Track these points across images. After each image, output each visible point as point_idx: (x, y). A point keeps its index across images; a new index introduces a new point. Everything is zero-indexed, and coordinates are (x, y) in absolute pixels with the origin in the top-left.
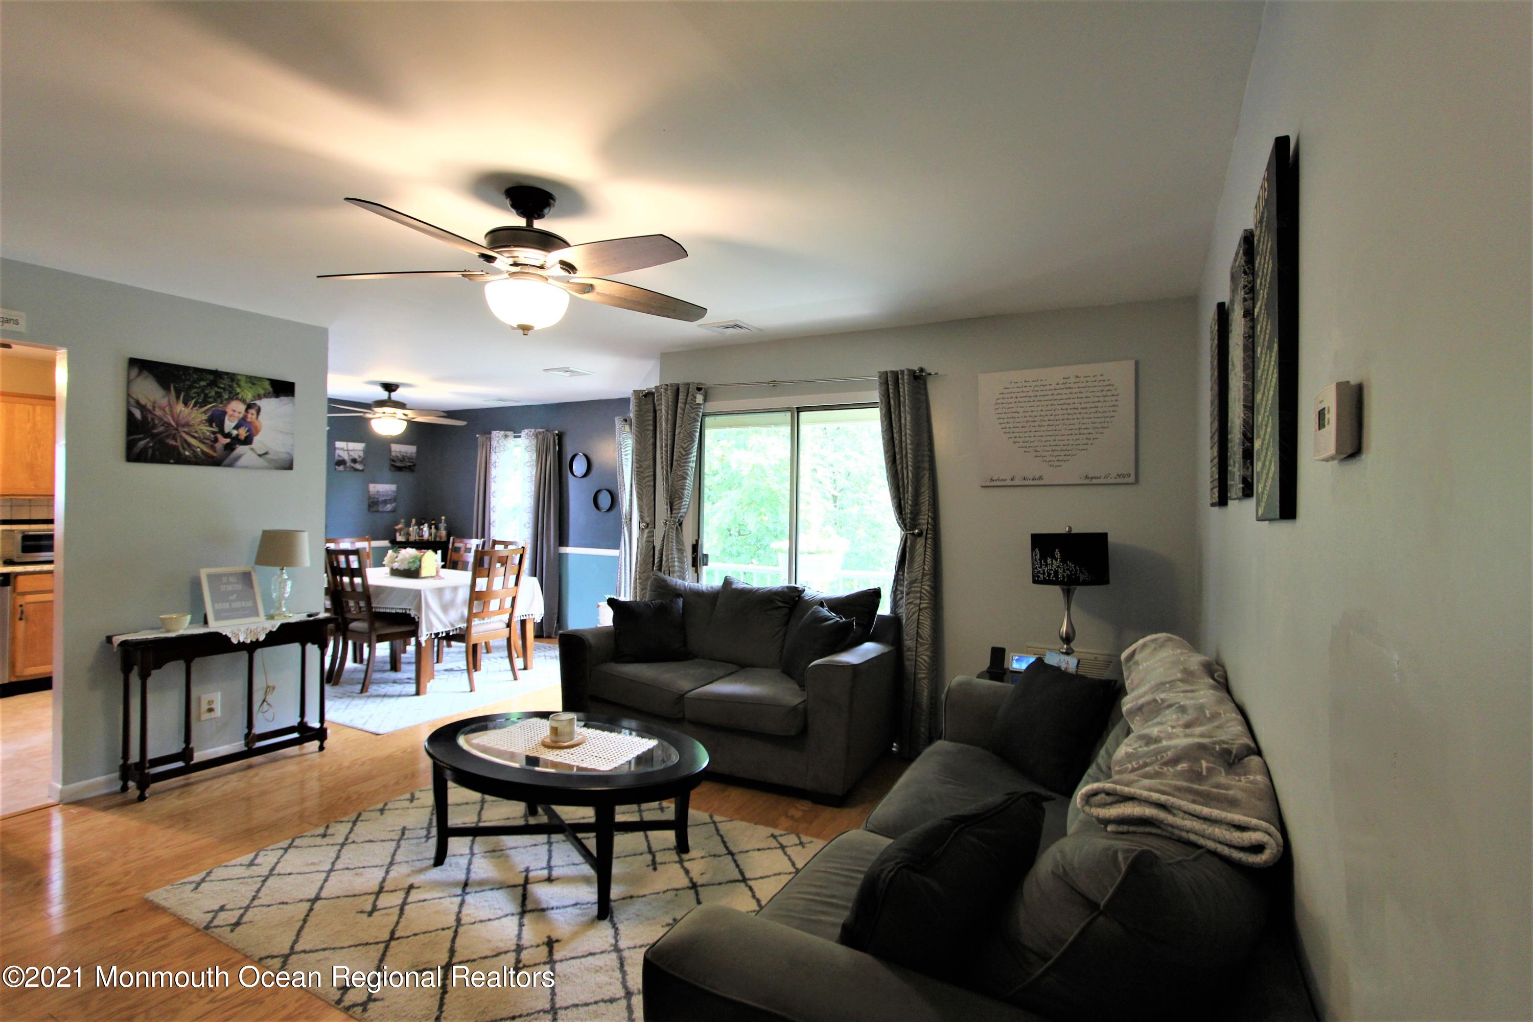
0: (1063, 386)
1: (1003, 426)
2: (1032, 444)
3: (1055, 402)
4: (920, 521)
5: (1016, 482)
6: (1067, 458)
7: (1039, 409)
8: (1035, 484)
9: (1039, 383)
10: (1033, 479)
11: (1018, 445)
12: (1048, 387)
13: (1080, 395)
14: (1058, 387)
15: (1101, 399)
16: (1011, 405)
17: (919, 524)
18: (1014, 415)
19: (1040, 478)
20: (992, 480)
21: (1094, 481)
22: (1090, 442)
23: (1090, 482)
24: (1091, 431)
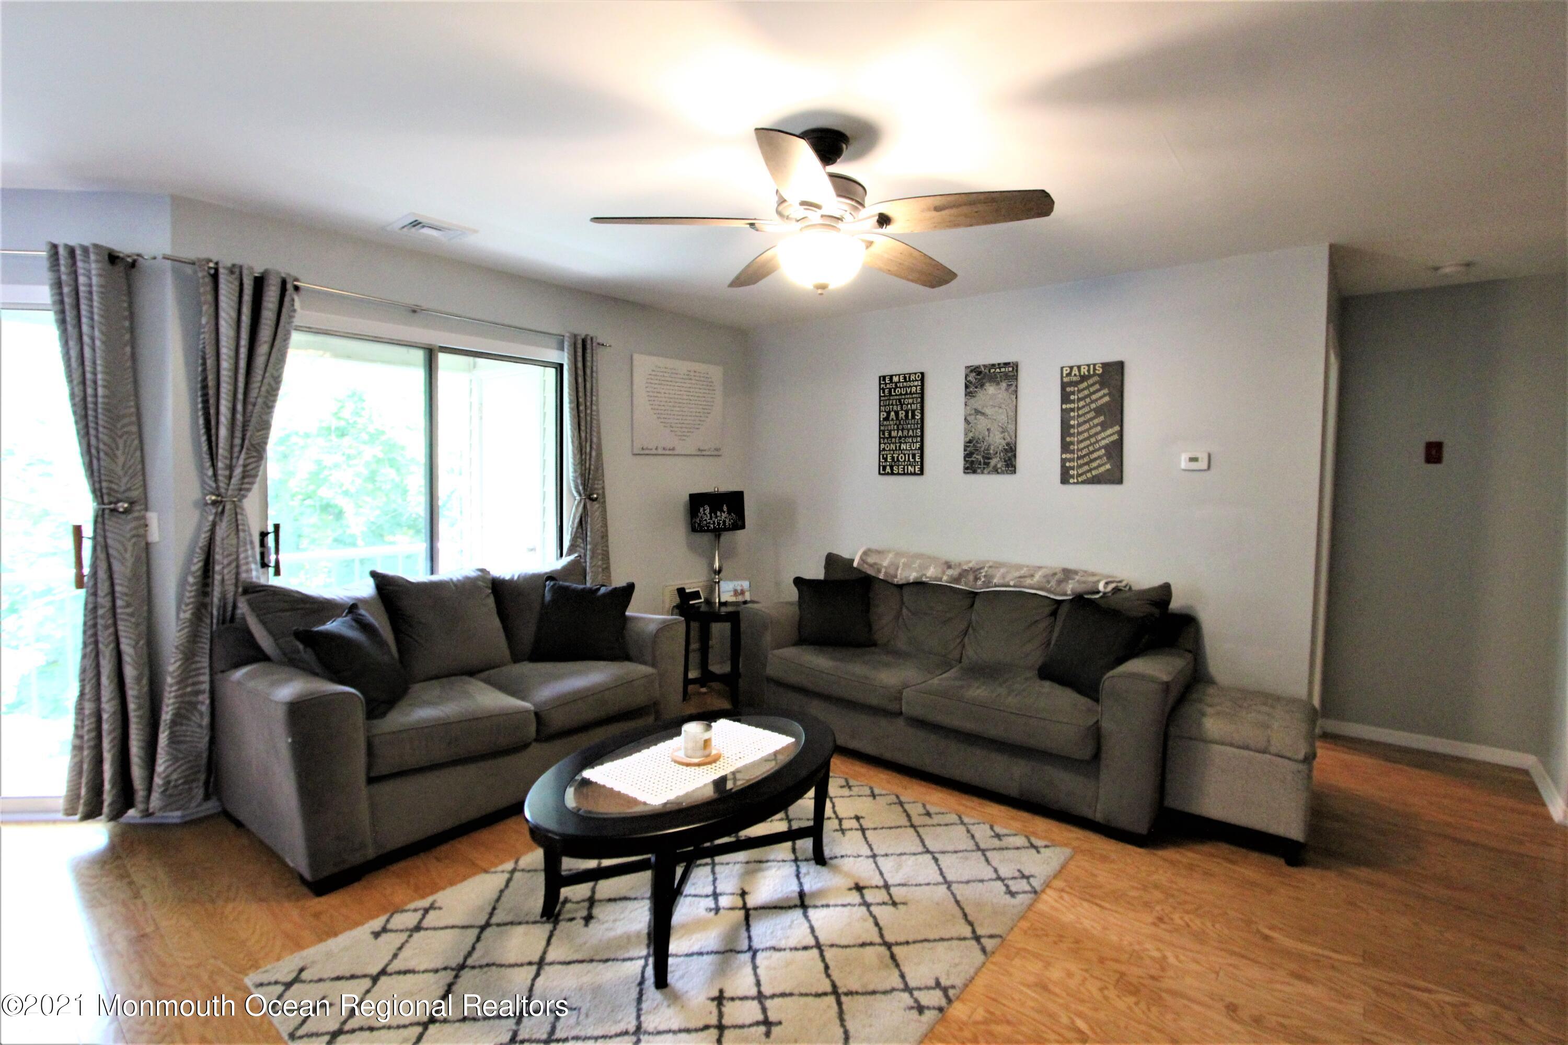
0: (686, 377)
1: (651, 403)
2: (669, 421)
3: (682, 389)
4: (596, 486)
5: (660, 451)
6: (688, 434)
7: (674, 392)
8: (670, 452)
9: (674, 371)
10: (670, 450)
11: (660, 420)
12: (679, 376)
13: (695, 386)
14: (684, 377)
15: (707, 391)
16: (656, 386)
17: (596, 489)
18: (659, 395)
19: (673, 449)
20: (643, 449)
21: (704, 453)
22: (702, 423)
23: (701, 453)
24: (701, 414)
